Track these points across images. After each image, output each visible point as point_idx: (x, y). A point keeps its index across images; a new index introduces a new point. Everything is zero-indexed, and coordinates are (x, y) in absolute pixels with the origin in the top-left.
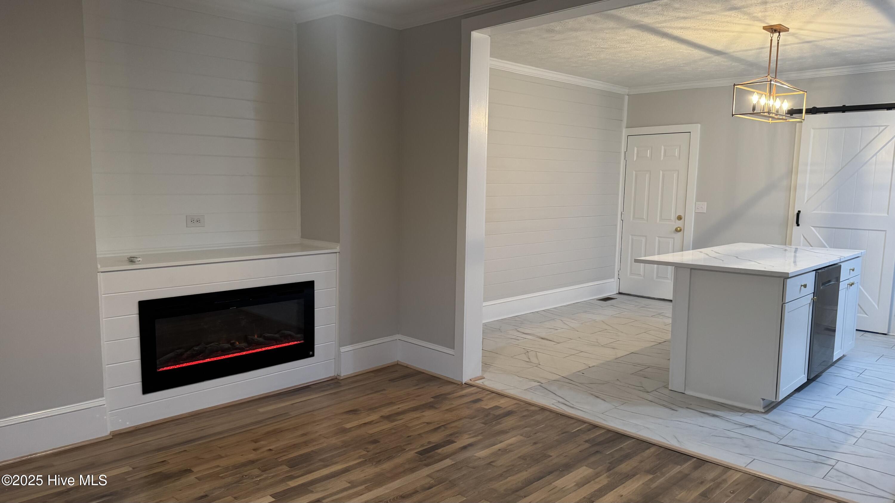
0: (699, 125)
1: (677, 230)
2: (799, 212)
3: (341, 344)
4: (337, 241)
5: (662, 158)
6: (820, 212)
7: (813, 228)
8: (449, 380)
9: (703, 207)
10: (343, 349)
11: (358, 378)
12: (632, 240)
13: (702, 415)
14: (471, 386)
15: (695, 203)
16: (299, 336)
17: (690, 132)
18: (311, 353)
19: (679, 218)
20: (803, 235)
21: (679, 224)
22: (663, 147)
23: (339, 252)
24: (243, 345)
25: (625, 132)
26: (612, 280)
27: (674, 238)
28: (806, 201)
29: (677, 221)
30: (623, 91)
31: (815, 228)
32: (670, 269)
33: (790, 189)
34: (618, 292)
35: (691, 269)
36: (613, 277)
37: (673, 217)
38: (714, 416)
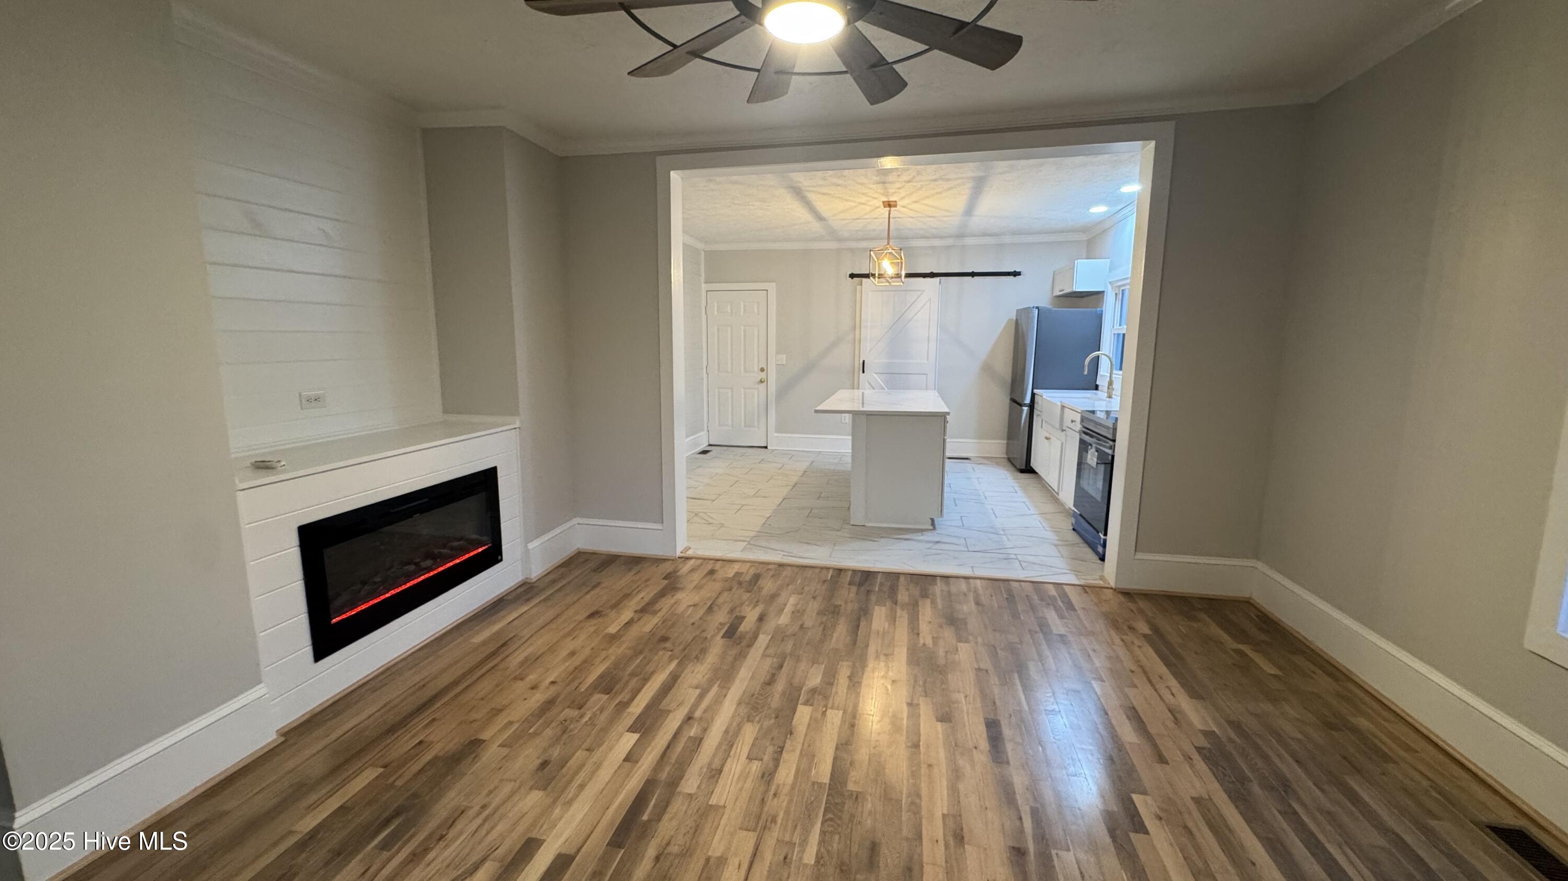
0: (774, 284)
1: (761, 382)
2: (864, 361)
3: (528, 540)
5: (742, 313)
6: (879, 361)
7: (875, 375)
8: (657, 557)
9: (783, 360)
10: (531, 546)
11: (551, 577)
12: (719, 392)
13: (899, 540)
14: (688, 558)
15: (776, 356)
16: (485, 538)
17: (767, 290)
18: (500, 557)
19: (762, 370)
20: (869, 382)
21: (763, 375)
22: (742, 303)
23: (519, 428)
24: (429, 563)
25: (704, 287)
26: (702, 433)
27: (758, 389)
28: (868, 351)
29: (760, 373)
30: (700, 246)
31: (877, 374)
32: (847, 417)
33: (856, 342)
34: (707, 444)
35: (867, 415)
36: (703, 430)
37: (756, 369)
38: (906, 539)
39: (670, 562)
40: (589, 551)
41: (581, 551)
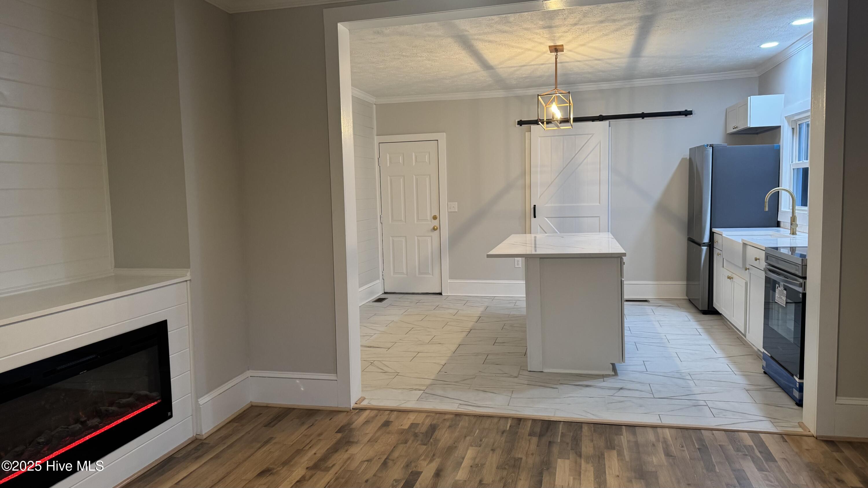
0: (444, 134)
1: (434, 229)
2: (535, 206)
3: (198, 396)
4: (186, 265)
5: (414, 164)
6: (550, 205)
7: (546, 219)
8: (331, 409)
9: (455, 207)
10: (202, 401)
11: (223, 433)
12: (393, 241)
13: (580, 387)
14: (363, 410)
15: (448, 204)
16: (154, 394)
17: (438, 140)
18: (169, 414)
19: (435, 218)
20: (539, 226)
21: (436, 223)
22: (414, 154)
23: (190, 280)
24: (95, 421)
25: (377, 140)
26: (378, 281)
27: (431, 237)
28: (539, 197)
29: (433, 221)
30: (372, 99)
31: (548, 218)
32: (520, 261)
33: (527, 188)
34: (383, 293)
35: (540, 258)
36: (378, 278)
37: (429, 217)
38: (587, 386)
39: (345, 413)
40: (262, 405)
41: (254, 404)
